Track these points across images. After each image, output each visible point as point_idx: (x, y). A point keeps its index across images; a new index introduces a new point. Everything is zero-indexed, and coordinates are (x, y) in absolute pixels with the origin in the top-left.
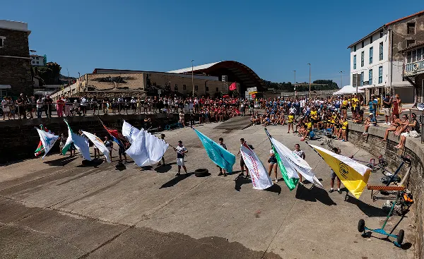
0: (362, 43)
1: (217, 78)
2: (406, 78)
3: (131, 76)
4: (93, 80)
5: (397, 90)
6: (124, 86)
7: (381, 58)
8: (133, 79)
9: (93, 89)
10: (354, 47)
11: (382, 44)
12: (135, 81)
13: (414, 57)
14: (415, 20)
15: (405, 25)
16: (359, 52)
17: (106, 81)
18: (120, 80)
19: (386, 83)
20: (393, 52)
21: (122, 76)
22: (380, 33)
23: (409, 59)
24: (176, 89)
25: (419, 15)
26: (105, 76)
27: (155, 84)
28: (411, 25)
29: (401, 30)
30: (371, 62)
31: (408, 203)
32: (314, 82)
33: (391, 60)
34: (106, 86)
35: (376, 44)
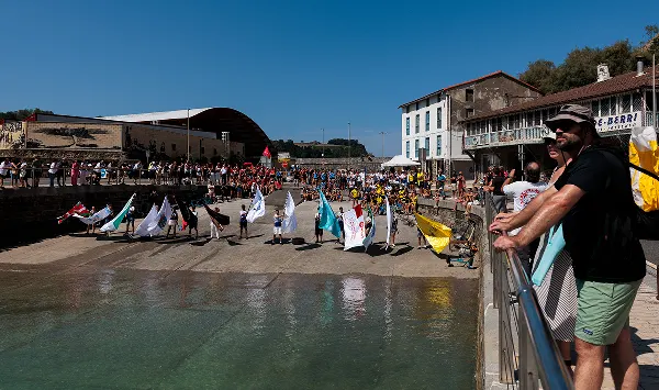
0: (417, 105)
1: (214, 136)
2: (465, 152)
3: (103, 128)
4: (37, 131)
5: (456, 164)
6: (88, 142)
7: (439, 126)
8: (104, 132)
9: (36, 145)
10: (407, 109)
11: (439, 109)
12: (107, 136)
13: (473, 130)
14: (472, 87)
15: (464, 92)
16: (412, 114)
17: (61, 134)
18: (84, 134)
19: (444, 155)
20: (452, 120)
21: (88, 127)
22: (438, 97)
23: (468, 131)
24: (162, 149)
25: (478, 82)
26: (59, 126)
27: (136, 142)
28: (469, 92)
29: (460, 96)
30: (428, 129)
31: (475, 251)
32: (330, 142)
33: (450, 129)
34: (59, 141)
35: (433, 108)
